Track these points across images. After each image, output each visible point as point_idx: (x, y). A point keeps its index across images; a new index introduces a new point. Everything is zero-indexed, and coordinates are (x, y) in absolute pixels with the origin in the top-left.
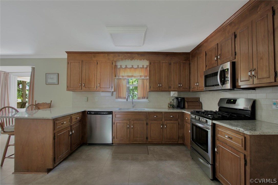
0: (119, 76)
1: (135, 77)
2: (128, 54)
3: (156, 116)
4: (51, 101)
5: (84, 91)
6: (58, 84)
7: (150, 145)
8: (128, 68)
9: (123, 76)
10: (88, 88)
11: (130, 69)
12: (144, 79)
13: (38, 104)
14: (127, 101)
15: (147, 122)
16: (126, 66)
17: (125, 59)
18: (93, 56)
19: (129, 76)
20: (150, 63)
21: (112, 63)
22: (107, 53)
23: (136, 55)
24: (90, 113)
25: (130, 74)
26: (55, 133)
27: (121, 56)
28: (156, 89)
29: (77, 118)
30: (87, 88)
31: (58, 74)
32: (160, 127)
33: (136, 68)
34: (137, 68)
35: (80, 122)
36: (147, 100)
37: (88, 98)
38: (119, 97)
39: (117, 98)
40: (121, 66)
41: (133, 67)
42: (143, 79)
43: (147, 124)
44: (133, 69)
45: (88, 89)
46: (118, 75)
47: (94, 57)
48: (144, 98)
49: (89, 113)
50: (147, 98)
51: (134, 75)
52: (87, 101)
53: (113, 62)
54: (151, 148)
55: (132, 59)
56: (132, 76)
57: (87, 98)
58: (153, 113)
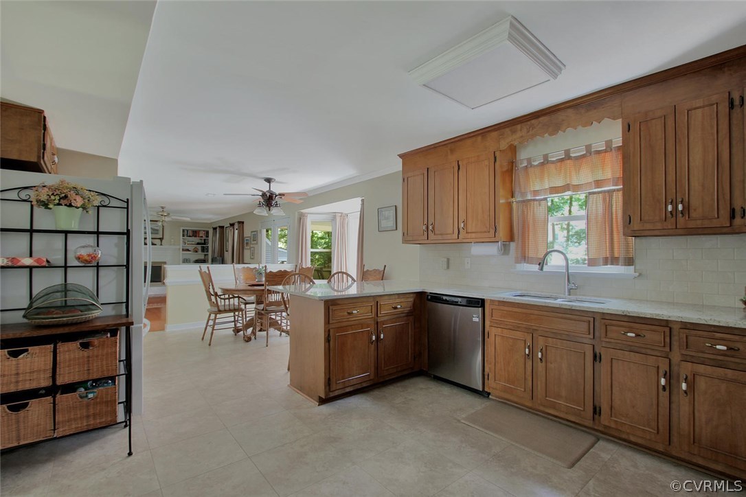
0: (523, 194)
1: (577, 188)
2: (541, 119)
3: (633, 335)
4: (385, 266)
5: (432, 242)
6: (396, 229)
7: (608, 440)
8: (553, 162)
9: (536, 193)
10: (441, 234)
11: (559, 164)
12: (614, 190)
13: (368, 270)
14: (542, 269)
15: (597, 351)
16: (546, 157)
17: (533, 136)
18: (449, 151)
19: (554, 190)
20: (628, 128)
21: (495, 158)
22: (479, 135)
23: (570, 112)
24: (437, 298)
25: (559, 183)
26: (329, 331)
27: (521, 130)
28: (659, 226)
29: (396, 308)
30: (438, 234)
31: (396, 206)
32: (658, 381)
33: (577, 158)
34: (583, 156)
35: (407, 316)
36: (632, 267)
37: (448, 260)
38: (524, 258)
39: (517, 262)
40: (529, 160)
41: (568, 156)
42: (609, 191)
43: (596, 358)
44: (568, 161)
45: (440, 237)
46: (523, 190)
47: (452, 151)
48: (613, 260)
49: (429, 297)
50: (629, 261)
51: (575, 182)
52: (448, 267)
53: (498, 154)
54: (606, 451)
55: (555, 129)
56: (566, 188)
57: (446, 260)
58: (626, 319)
